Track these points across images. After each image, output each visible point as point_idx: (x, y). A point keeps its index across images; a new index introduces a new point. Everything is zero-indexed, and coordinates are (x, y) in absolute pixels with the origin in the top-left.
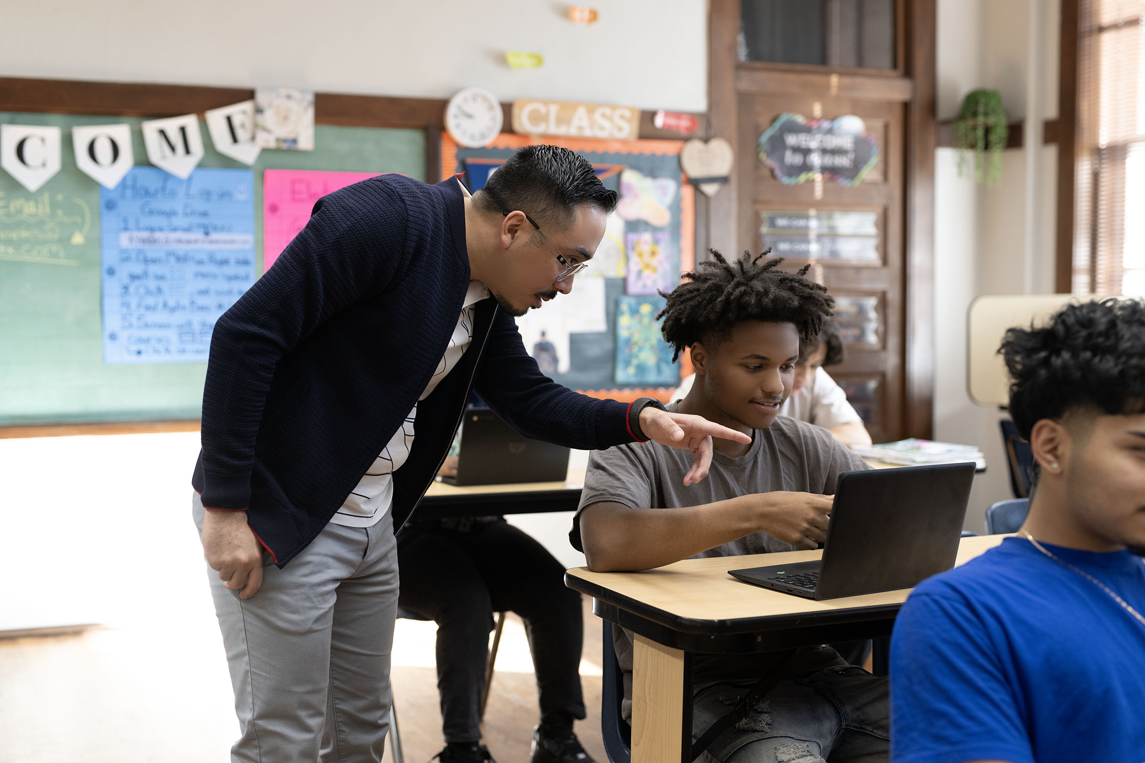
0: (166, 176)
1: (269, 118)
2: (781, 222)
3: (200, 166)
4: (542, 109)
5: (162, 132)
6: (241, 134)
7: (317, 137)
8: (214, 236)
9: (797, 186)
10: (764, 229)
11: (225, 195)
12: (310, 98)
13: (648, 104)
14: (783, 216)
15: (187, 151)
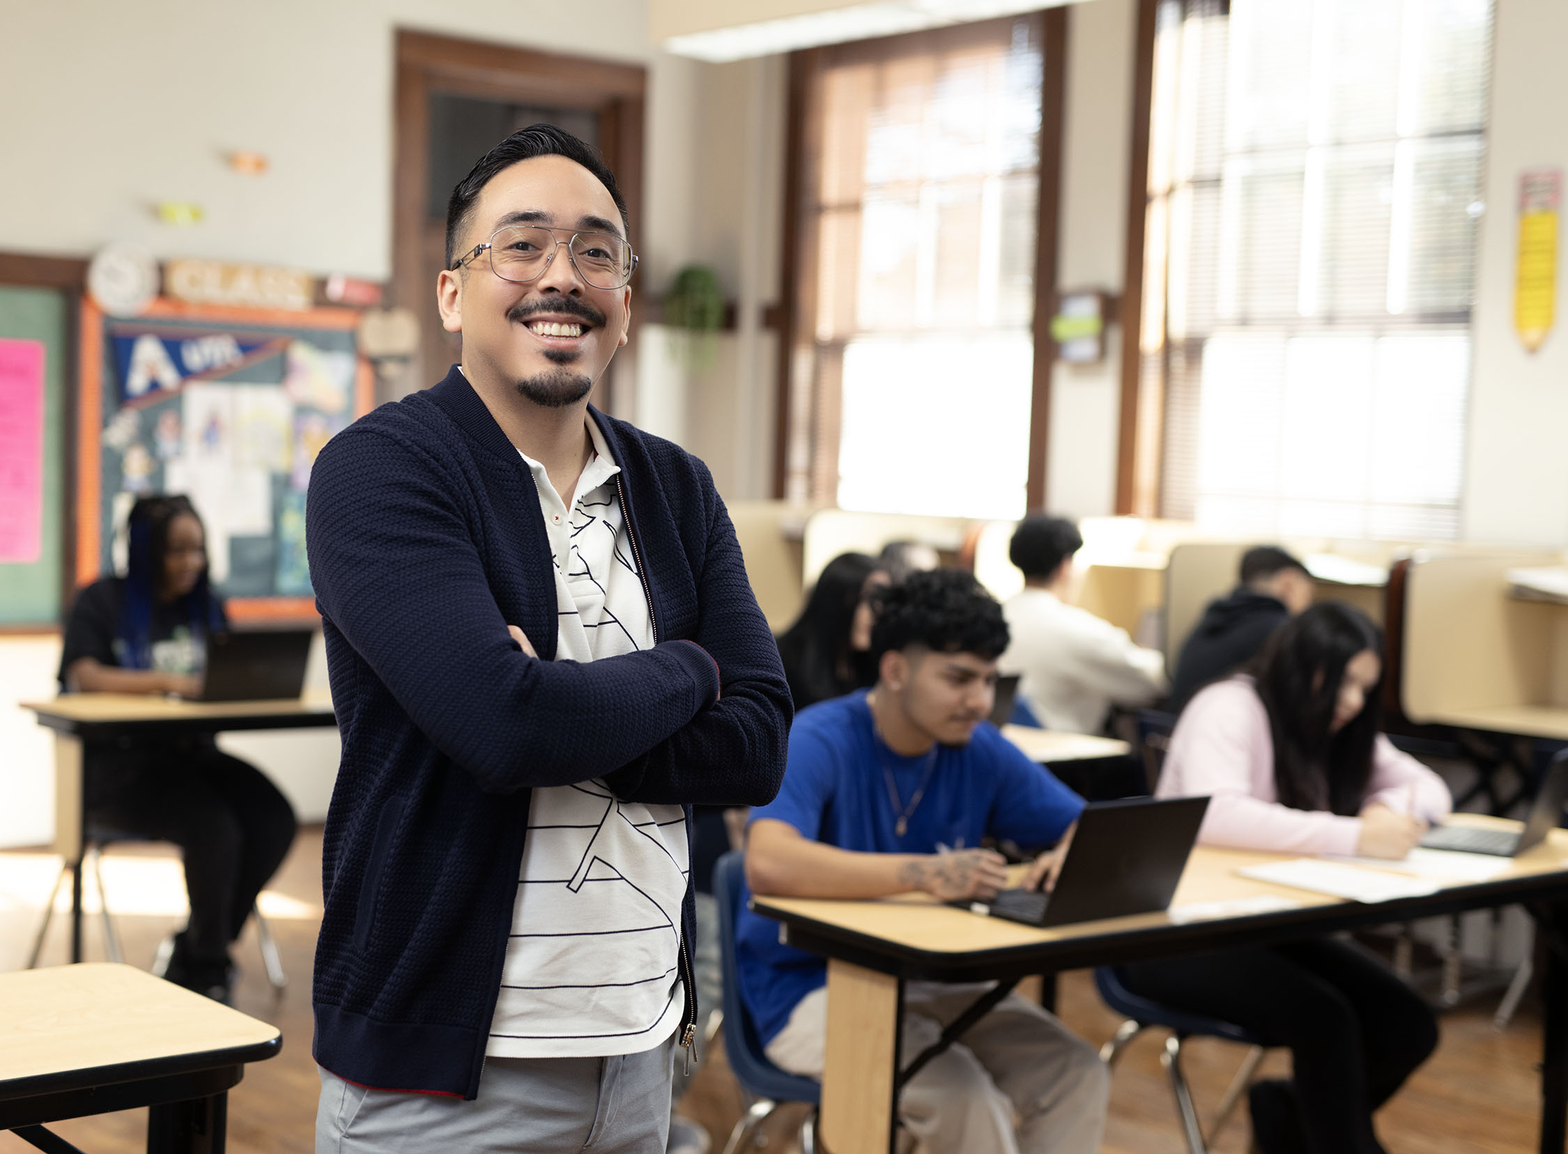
13: (320, 269)
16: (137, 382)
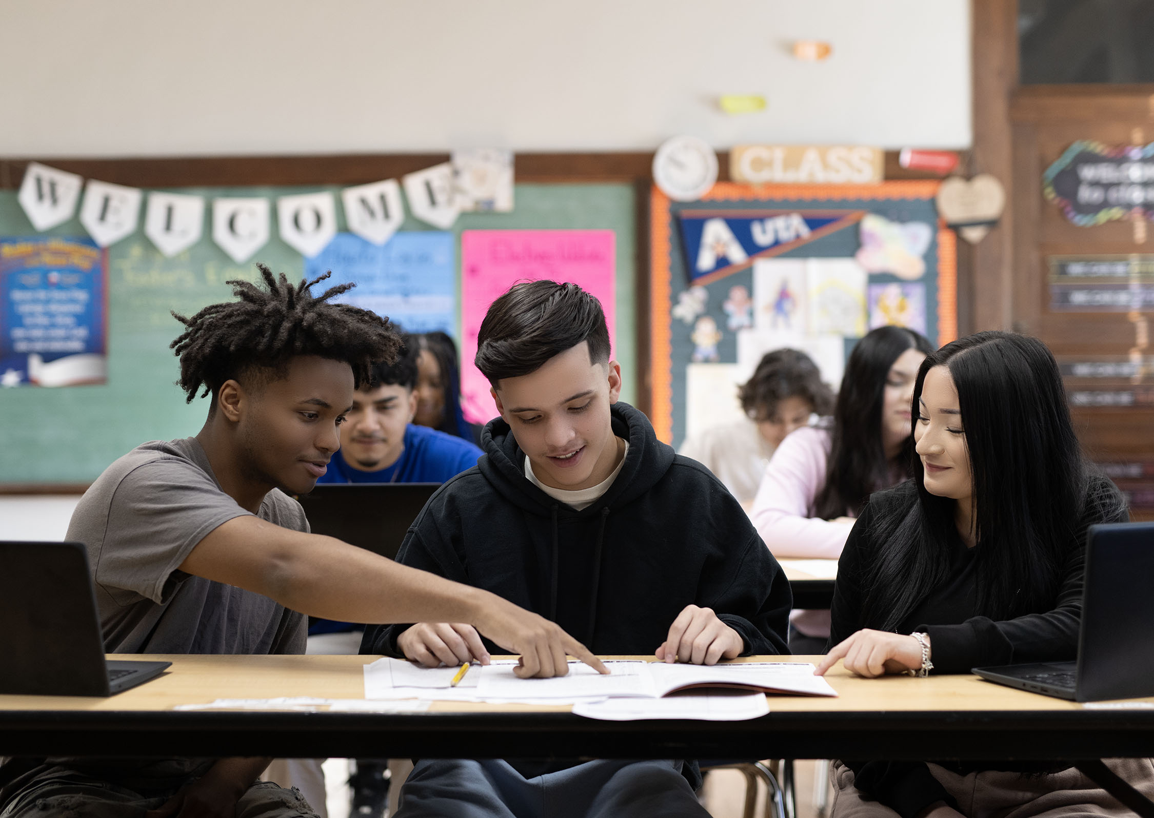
0: (366, 243)
1: (466, 181)
2: (1076, 269)
3: (401, 230)
4: (764, 154)
5: (364, 202)
6: (440, 198)
7: (517, 197)
8: (415, 299)
9: (1096, 227)
10: (1053, 277)
11: (424, 259)
12: (507, 158)
13: (892, 142)
14: (1078, 261)
15: (387, 215)
16: (706, 261)
